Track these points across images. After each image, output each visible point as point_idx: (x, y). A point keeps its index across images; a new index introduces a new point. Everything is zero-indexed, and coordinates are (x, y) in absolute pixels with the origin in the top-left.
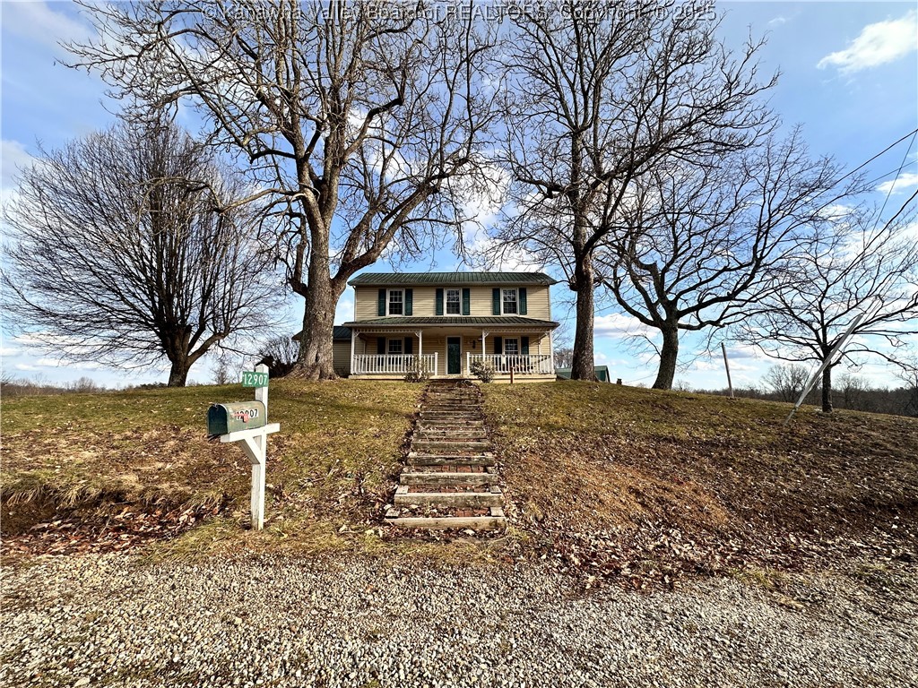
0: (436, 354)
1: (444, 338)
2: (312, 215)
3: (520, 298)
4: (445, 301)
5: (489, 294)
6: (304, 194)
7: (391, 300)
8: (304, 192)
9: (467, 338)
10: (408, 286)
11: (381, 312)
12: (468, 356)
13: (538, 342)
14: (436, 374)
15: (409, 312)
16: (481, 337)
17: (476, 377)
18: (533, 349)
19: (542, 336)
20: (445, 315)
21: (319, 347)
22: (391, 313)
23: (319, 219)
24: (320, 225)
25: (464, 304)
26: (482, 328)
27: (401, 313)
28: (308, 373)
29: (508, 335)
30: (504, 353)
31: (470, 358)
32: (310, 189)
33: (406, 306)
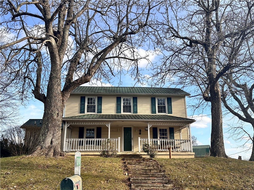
0: (119, 138)
1: (121, 127)
2: (53, 53)
3: (168, 103)
4: (122, 105)
5: (149, 101)
6: (50, 40)
7: (88, 103)
8: (49, 39)
9: (136, 128)
10: (99, 95)
11: (82, 111)
12: (139, 140)
13: (180, 131)
14: (119, 151)
15: (100, 111)
16: (147, 127)
17: (146, 153)
18: (176, 135)
19: (183, 127)
20: (122, 113)
21: (53, 135)
22: (88, 112)
23: (57, 55)
24: (58, 59)
25: (134, 107)
26: (148, 122)
27: (94, 112)
28: (46, 152)
29: (161, 126)
30: (159, 138)
31: (141, 141)
32: (53, 37)
33: (98, 107)
